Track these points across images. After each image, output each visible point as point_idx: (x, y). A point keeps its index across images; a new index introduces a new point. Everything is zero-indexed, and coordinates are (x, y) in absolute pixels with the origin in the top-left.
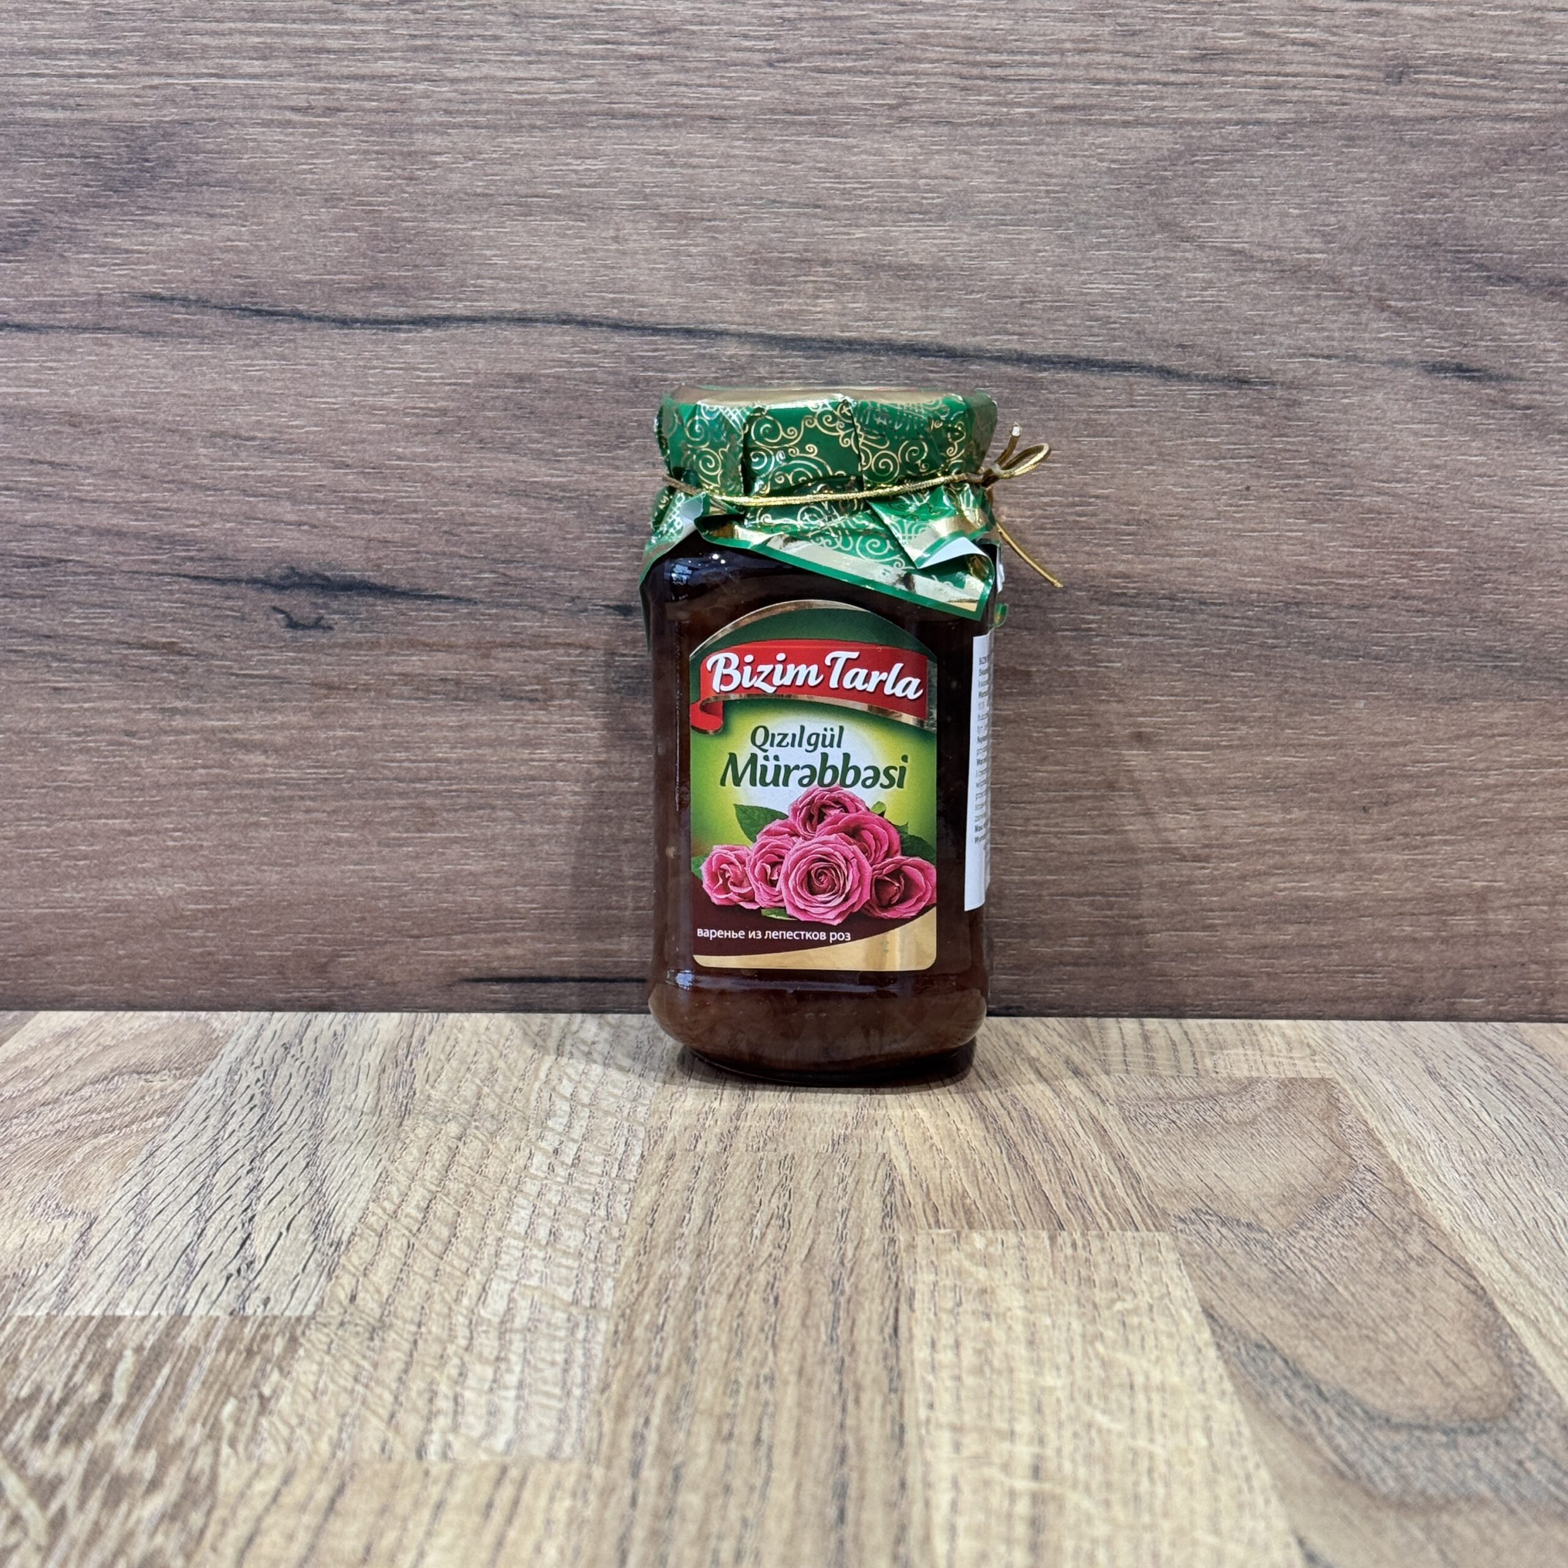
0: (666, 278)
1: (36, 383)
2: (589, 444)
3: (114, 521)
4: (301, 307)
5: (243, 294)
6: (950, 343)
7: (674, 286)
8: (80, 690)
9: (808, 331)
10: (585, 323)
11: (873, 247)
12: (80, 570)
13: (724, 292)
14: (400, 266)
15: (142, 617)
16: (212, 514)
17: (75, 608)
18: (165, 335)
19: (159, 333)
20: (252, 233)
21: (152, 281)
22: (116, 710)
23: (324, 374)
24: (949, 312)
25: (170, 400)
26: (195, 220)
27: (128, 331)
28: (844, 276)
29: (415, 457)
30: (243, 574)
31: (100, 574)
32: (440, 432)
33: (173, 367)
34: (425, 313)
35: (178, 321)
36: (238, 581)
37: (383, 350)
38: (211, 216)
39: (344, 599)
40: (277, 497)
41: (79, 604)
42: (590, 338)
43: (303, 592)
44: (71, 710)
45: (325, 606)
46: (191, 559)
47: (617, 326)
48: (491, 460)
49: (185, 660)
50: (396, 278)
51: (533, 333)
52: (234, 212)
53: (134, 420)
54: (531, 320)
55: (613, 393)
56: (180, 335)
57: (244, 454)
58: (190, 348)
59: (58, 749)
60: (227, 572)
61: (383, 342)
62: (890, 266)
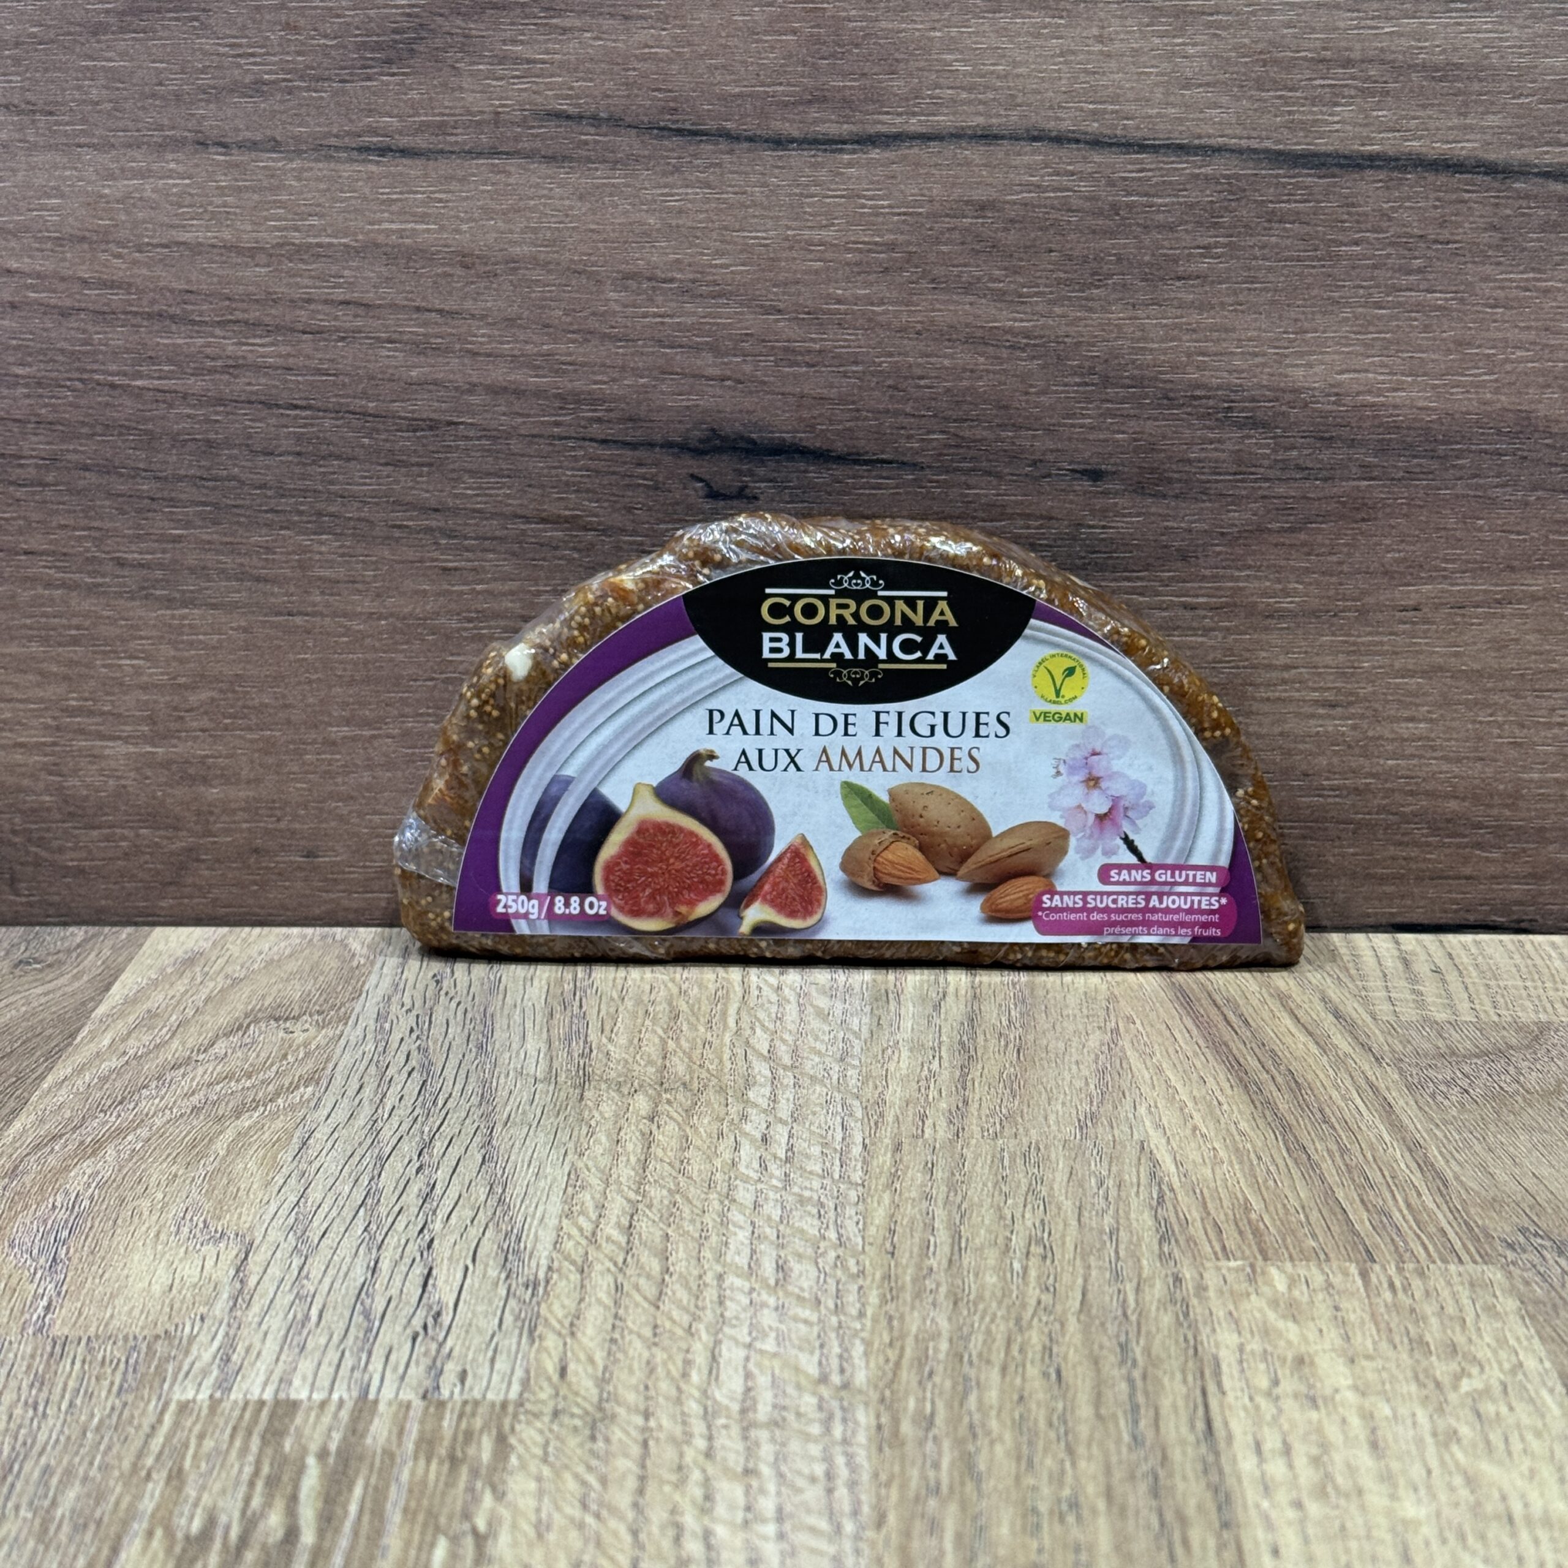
0: (1156, 85)
1: (423, 218)
2: (1059, 282)
3: (512, 377)
4: (729, 125)
5: (662, 110)
6: (1492, 157)
7: (1167, 94)
8: (474, 570)
9: (1323, 145)
10: (1059, 140)
11: (1404, 42)
12: (471, 434)
13: (1224, 100)
14: (845, 75)
15: (542, 487)
16: (623, 368)
17: (466, 477)
18: (571, 159)
19: (565, 158)
20: (674, 38)
21: (557, 97)
22: (512, 593)
23: (754, 204)
24: (1493, 120)
25: (576, 236)
26: (607, 23)
27: (529, 155)
28: (1368, 79)
29: (857, 300)
30: (658, 438)
31: (495, 438)
32: (886, 270)
33: (581, 198)
34: (872, 130)
35: (586, 143)
36: (651, 445)
37: (823, 174)
38: (626, 18)
39: (772, 465)
40: (698, 348)
41: (472, 473)
42: (1067, 157)
43: (725, 457)
44: (462, 593)
45: (751, 473)
46: (599, 420)
47: (1097, 143)
48: (944, 302)
49: (590, 536)
50: (840, 89)
51: (1000, 151)
52: (652, 12)
53: (535, 261)
54: (996, 137)
55: (1091, 221)
56: (589, 160)
57: (660, 299)
58: (600, 175)
59: (448, 637)
60: (638, 435)
61: (821, 165)
62: (1424, 67)
